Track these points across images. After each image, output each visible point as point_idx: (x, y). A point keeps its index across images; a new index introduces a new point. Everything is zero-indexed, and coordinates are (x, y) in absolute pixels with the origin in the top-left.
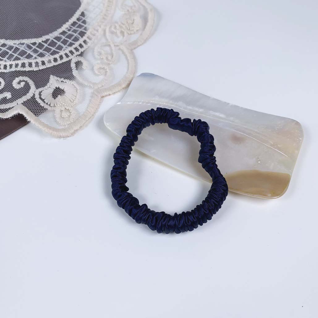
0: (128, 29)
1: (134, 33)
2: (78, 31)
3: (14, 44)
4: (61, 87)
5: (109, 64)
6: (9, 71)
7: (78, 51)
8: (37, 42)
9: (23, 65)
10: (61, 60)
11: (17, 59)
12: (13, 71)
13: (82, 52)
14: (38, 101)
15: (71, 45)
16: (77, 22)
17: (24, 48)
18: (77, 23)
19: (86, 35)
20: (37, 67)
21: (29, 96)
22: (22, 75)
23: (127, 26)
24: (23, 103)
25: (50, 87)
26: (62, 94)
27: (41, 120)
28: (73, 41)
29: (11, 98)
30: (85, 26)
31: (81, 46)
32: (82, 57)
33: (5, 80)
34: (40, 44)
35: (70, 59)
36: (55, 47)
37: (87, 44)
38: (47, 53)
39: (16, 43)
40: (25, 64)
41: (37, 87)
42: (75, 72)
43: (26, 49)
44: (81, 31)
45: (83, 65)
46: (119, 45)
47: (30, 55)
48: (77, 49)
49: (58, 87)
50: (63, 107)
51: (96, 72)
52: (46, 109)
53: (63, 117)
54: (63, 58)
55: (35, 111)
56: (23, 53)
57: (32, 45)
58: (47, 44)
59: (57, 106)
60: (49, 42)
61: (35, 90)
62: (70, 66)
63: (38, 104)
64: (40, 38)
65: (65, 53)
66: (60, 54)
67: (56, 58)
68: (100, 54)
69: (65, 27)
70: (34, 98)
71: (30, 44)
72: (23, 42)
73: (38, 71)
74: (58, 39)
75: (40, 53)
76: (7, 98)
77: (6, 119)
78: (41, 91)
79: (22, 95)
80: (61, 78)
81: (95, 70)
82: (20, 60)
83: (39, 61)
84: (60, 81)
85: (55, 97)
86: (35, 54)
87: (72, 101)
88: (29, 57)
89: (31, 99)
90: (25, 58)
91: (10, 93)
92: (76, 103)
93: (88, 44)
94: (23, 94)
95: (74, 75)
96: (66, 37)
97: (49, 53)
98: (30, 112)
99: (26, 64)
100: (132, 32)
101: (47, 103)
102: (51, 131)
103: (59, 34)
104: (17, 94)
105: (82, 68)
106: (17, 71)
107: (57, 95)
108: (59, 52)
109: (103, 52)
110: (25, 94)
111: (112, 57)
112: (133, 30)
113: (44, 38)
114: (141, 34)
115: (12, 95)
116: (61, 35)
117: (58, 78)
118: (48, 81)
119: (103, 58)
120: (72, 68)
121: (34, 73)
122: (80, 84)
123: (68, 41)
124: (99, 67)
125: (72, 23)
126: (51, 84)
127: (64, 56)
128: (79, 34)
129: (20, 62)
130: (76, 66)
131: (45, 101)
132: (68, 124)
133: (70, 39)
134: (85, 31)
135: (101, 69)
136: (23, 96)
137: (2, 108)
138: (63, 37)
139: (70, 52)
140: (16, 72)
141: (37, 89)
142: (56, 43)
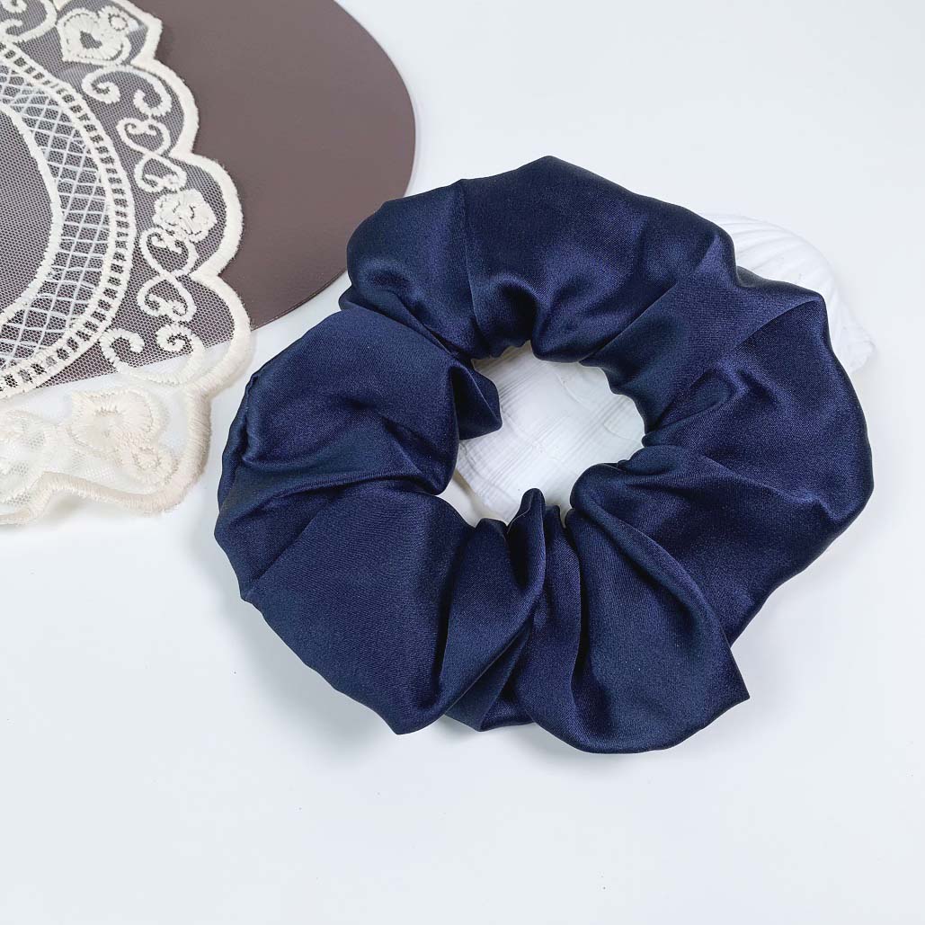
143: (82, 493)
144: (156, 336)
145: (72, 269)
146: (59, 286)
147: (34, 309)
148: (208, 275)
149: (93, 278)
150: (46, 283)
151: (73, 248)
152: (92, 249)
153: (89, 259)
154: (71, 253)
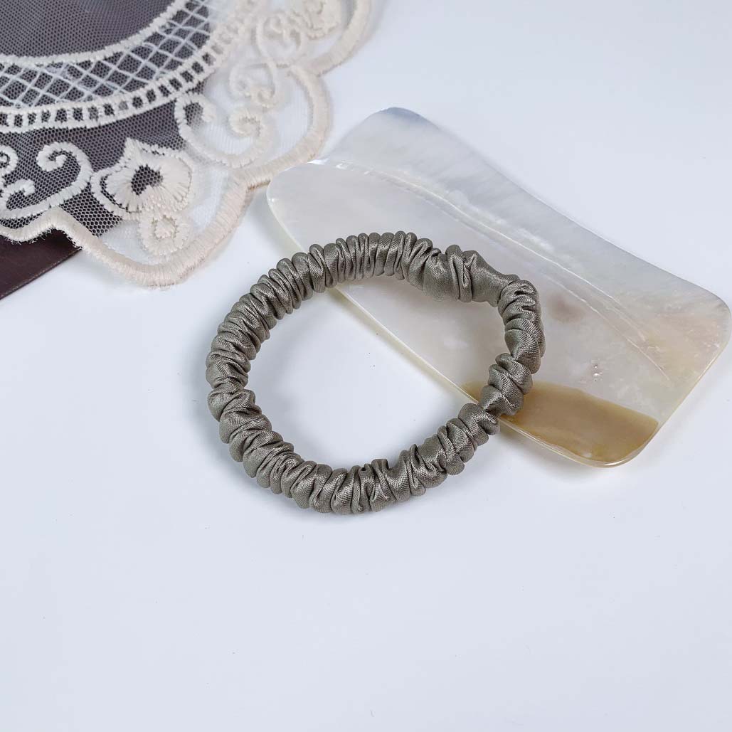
0: (310, 25)
1: (324, 36)
2: (189, 32)
3: (38, 66)
4: (151, 167)
5: (265, 110)
6: (27, 130)
7: (191, 80)
8: (92, 60)
9: (61, 115)
10: (150, 101)
11: (46, 101)
12: (38, 129)
13: (200, 83)
14: (97, 199)
15: (173, 65)
16: (187, 11)
17: (61, 75)
18: (187, 15)
19: (207, 42)
20: (94, 120)
21: (76, 188)
22: (59, 138)
23: (307, 20)
24: (62, 205)
25: (125, 167)
26: (155, 182)
27: (106, 244)
28: (179, 56)
29: (33, 194)
30: (206, 20)
31: (197, 68)
32: (201, 95)
33: (18, 151)
34: (99, 66)
35: (173, 99)
36: (136, 73)
37: (212, 64)
38: (117, 86)
39: (41, 63)
40: (64, 112)
41: (96, 167)
42: (184, 131)
43: (67, 78)
44: (197, 34)
45: (203, 113)
46: (288, 64)
47: (77, 91)
48: (188, 77)
49: (144, 166)
50: (159, 214)
51: (236, 129)
52: (119, 219)
53: (158, 236)
54: (155, 96)
55: (92, 223)
56: (59, 87)
57: (79, 68)
58: (115, 64)
59: (145, 210)
60: (121, 59)
61: (91, 174)
62: (173, 116)
63: (98, 206)
64: (98, 52)
65: (160, 85)
66: (148, 88)
67: (139, 98)
68: (243, 85)
69: (158, 24)
70: (89, 193)
71: (75, 66)
72: (60, 61)
73: (96, 128)
74: (142, 52)
75: (101, 87)
76: (25, 194)
77: (26, 244)
78: (106, 177)
79: (59, 185)
80: (151, 143)
81: (232, 124)
82: (52, 105)
83: (99, 105)
84: (150, 151)
85: (138, 190)
86: (88, 88)
87: (180, 198)
88: (74, 95)
89: (81, 195)
90: (65, 98)
91: (32, 182)
92: (188, 203)
93: (214, 63)
94: (63, 184)
95: (181, 136)
96: (161, 48)
97: (121, 85)
98: (79, 225)
99: (67, 112)
100: (318, 34)
101: (121, 205)
102: (132, 271)
103: (145, 41)
104: (48, 184)
105: (200, 119)
106: (47, 130)
107: (143, 185)
108: (144, 84)
109: (250, 82)
110: (68, 184)
111: (273, 93)
112: (321, 29)
113: (109, 51)
114: (340, 38)
115: (35, 186)
116: (149, 44)
117: (146, 144)
118: (121, 153)
119: (250, 97)
120: (178, 122)
121: (88, 134)
122: (197, 157)
123: (167, 57)
124: (241, 118)
125: (175, 13)
126: (129, 159)
127: (158, 93)
128: (193, 40)
129: (52, 109)
130: (188, 117)
131: (115, 198)
132: (172, 254)
133: (170, 52)
134: (206, 33)
135: (246, 122)
136: (62, 187)
137: (14, 218)
138: (155, 49)
139: (172, 84)
140: (43, 131)
141: (95, 170)
142: (138, 63)
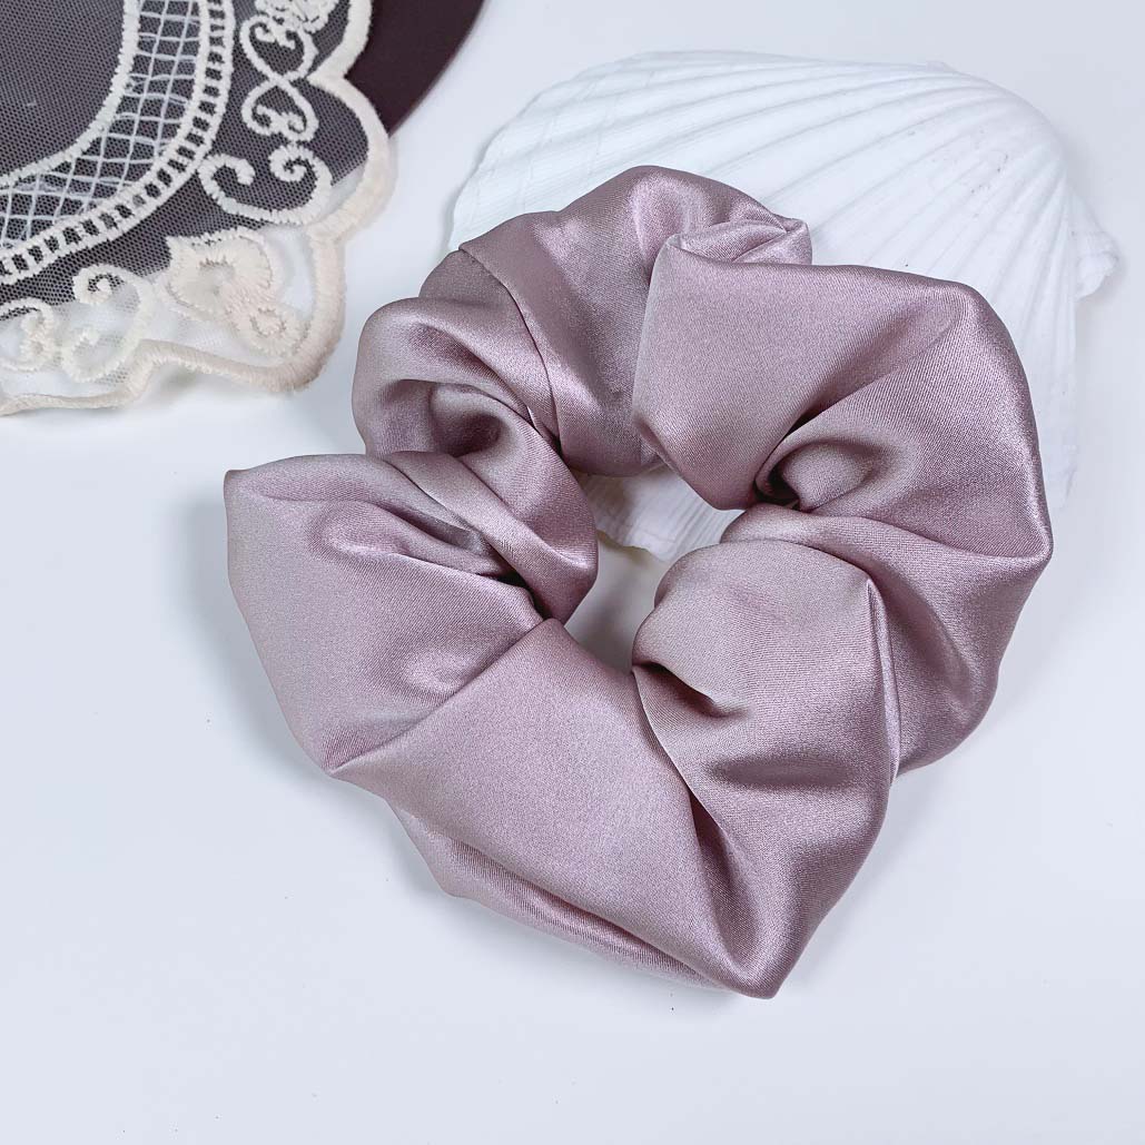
143: (191, 365)
144: (269, 161)
145: (157, 78)
146: (142, 101)
147: (114, 135)
148: (332, 77)
149: (184, 88)
150: (125, 99)
151: (155, 49)
152: (180, 49)
153: (177, 63)
154: (154, 55)
